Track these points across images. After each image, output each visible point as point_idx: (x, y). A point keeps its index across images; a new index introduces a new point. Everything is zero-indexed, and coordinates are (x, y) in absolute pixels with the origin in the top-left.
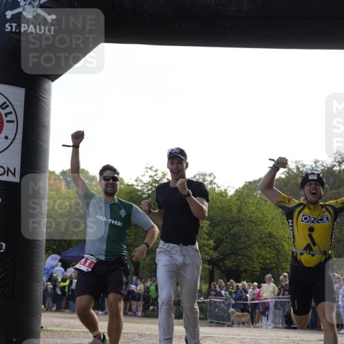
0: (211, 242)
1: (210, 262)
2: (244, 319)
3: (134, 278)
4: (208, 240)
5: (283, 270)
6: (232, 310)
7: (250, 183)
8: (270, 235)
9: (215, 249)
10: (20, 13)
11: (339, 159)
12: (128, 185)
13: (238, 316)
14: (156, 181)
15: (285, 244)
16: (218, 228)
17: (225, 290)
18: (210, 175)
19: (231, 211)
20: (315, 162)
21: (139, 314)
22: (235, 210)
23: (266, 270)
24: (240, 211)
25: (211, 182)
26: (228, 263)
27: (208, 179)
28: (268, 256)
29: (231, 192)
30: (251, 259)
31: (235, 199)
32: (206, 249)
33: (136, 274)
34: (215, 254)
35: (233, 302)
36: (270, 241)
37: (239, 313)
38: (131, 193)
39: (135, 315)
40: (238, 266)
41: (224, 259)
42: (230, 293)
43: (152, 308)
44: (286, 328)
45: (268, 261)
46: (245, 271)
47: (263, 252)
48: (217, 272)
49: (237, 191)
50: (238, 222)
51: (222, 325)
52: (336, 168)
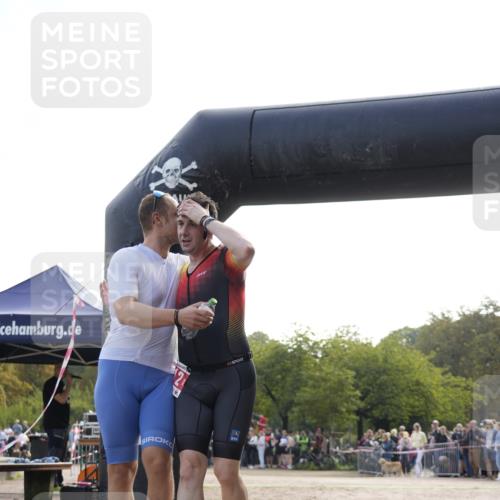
0: (358, 393)
1: (358, 412)
2: (394, 469)
3: (284, 432)
4: (354, 391)
5: (433, 417)
6: (382, 460)
7: (395, 332)
8: (418, 383)
9: (362, 399)
10: (163, 185)
11: (486, 302)
12: (273, 341)
13: (389, 466)
14: (301, 336)
15: (434, 392)
16: (364, 379)
17: (374, 440)
18: (354, 326)
19: (377, 361)
20: (461, 308)
21: (290, 467)
22: (381, 360)
23: (414, 418)
24: (385, 361)
25: (355, 334)
26: (376, 413)
27: (352, 330)
28: (417, 403)
29: (375, 343)
30: (399, 408)
31: (380, 348)
32: (354, 400)
33: (285, 427)
34: (362, 405)
35: (383, 452)
36: (418, 389)
37: (390, 463)
38: (277, 347)
39: (286, 468)
40: (387, 416)
41: (371, 409)
42: (380, 443)
43: (302, 460)
44: (440, 476)
45: (417, 410)
46: (394, 420)
47: (411, 401)
48: (366, 422)
49: (382, 341)
50: (385, 371)
51: (373, 475)
52: (484, 312)
